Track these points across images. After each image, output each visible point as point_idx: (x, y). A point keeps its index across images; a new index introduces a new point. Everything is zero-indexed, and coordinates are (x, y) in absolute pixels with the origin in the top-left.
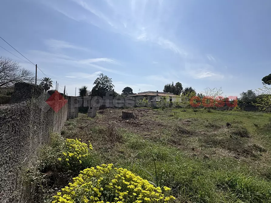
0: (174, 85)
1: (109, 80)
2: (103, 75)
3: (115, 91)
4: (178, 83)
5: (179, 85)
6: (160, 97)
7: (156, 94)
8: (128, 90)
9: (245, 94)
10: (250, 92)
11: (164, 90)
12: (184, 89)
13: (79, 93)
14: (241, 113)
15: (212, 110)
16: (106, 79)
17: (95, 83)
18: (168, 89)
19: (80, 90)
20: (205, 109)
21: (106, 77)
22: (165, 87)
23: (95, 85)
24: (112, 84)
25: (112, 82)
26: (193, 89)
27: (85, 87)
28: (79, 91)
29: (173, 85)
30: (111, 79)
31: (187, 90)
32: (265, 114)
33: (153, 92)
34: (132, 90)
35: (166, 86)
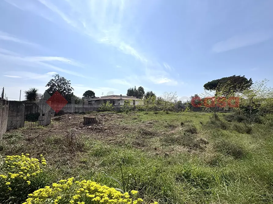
0: (137, 89)
1: (67, 82)
2: (59, 76)
3: (74, 94)
4: (140, 87)
5: (141, 89)
6: (124, 101)
7: (120, 98)
8: (89, 94)
9: (193, 97)
10: (196, 96)
11: (127, 94)
12: (146, 93)
13: (25, 97)
14: (191, 113)
15: (169, 112)
16: (63, 81)
17: (48, 85)
18: (131, 93)
19: (27, 93)
20: (164, 111)
21: (63, 79)
22: (129, 91)
23: (48, 87)
24: (71, 87)
25: (70, 85)
26: (154, 93)
27: (34, 89)
28: (25, 94)
29: (135, 89)
30: (70, 81)
31: (148, 94)
32: (206, 114)
33: (117, 96)
34: (94, 94)
35: (129, 90)
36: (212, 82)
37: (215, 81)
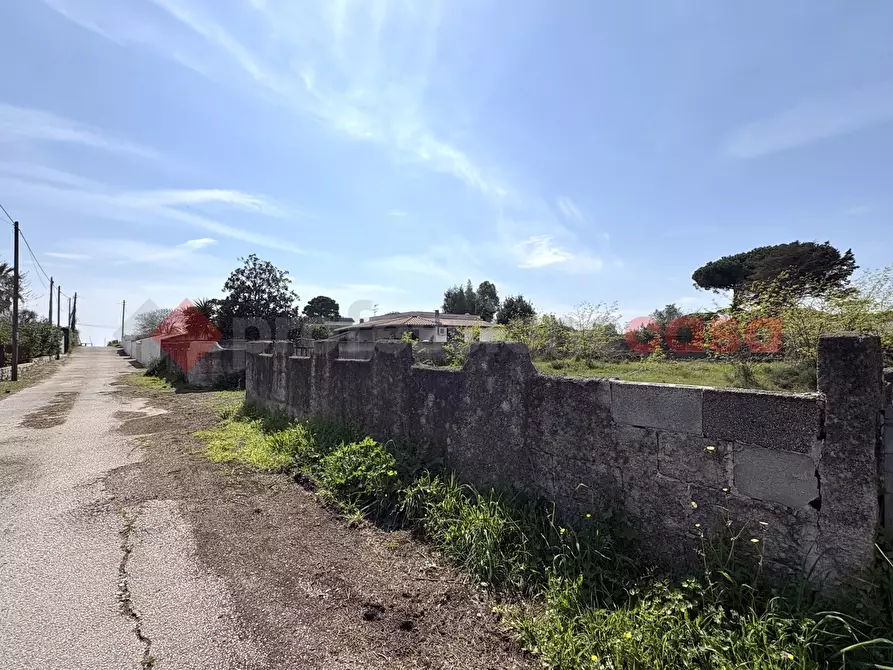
0: (475, 290)
1: (278, 276)
2: (256, 259)
4: (486, 283)
5: (488, 290)
6: (445, 328)
7: (434, 320)
9: (660, 314)
10: (671, 310)
11: (444, 307)
12: (502, 301)
18: (458, 303)
21: (269, 268)
22: (448, 295)
24: (290, 290)
25: (288, 284)
26: (527, 301)
29: (470, 289)
30: (287, 272)
31: (510, 304)
33: (423, 315)
35: (449, 293)
36: (719, 262)
37: (730, 258)
